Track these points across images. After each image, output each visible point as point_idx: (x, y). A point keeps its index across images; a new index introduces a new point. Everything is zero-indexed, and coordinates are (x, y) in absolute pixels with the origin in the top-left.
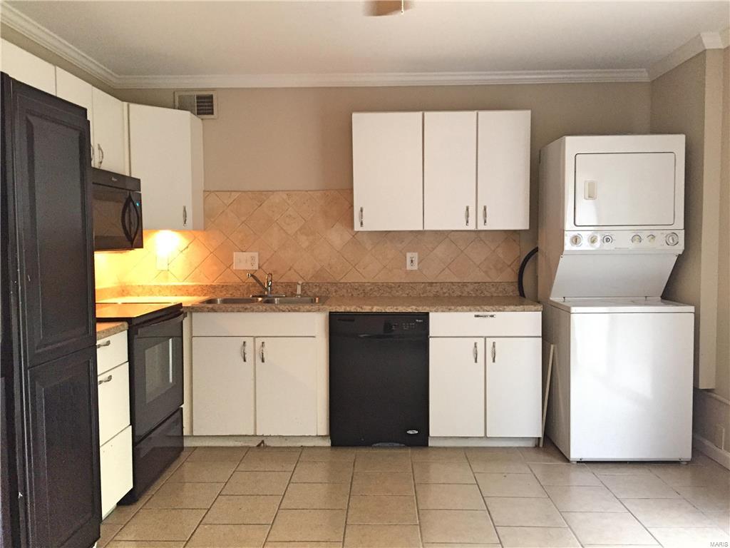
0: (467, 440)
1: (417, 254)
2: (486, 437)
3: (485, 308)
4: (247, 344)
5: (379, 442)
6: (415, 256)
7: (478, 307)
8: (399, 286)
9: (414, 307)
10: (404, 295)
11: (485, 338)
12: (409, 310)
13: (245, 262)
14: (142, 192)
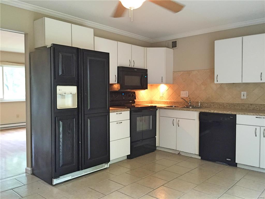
0: (253, 168)
1: (246, 92)
2: (259, 168)
3: (261, 114)
4: (174, 120)
5: (218, 161)
6: (245, 93)
7: (257, 114)
8: (238, 105)
9: (230, 112)
10: (240, 108)
11: (260, 127)
12: (228, 113)
13: (184, 94)
14: (148, 73)
